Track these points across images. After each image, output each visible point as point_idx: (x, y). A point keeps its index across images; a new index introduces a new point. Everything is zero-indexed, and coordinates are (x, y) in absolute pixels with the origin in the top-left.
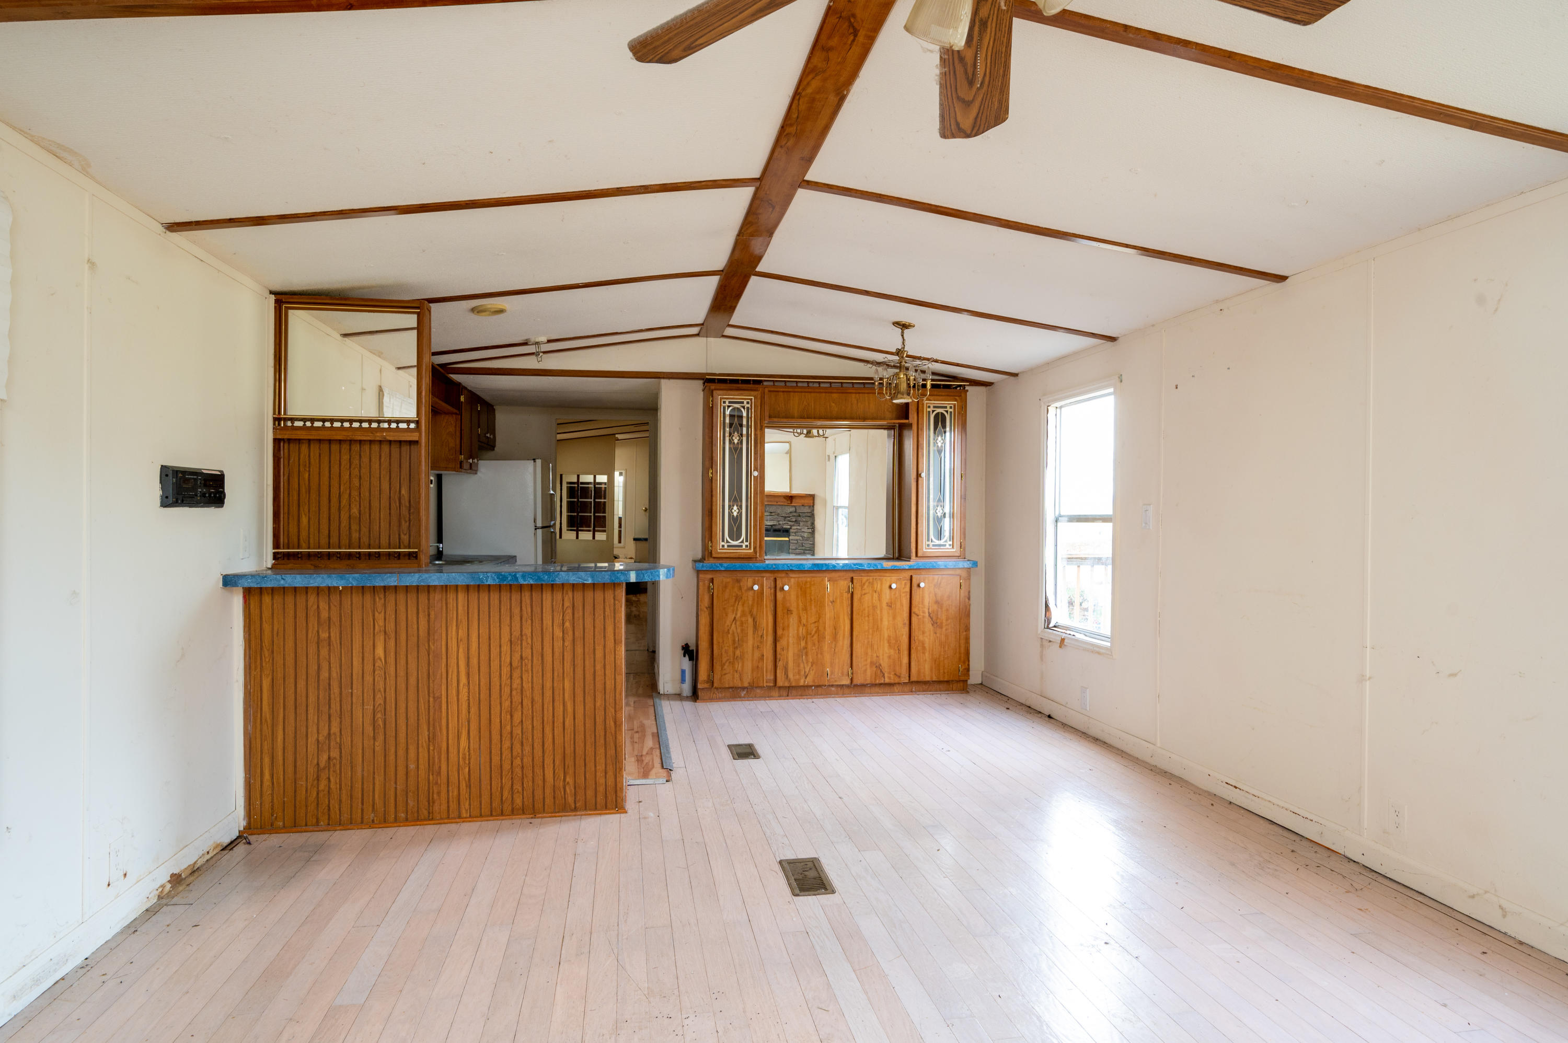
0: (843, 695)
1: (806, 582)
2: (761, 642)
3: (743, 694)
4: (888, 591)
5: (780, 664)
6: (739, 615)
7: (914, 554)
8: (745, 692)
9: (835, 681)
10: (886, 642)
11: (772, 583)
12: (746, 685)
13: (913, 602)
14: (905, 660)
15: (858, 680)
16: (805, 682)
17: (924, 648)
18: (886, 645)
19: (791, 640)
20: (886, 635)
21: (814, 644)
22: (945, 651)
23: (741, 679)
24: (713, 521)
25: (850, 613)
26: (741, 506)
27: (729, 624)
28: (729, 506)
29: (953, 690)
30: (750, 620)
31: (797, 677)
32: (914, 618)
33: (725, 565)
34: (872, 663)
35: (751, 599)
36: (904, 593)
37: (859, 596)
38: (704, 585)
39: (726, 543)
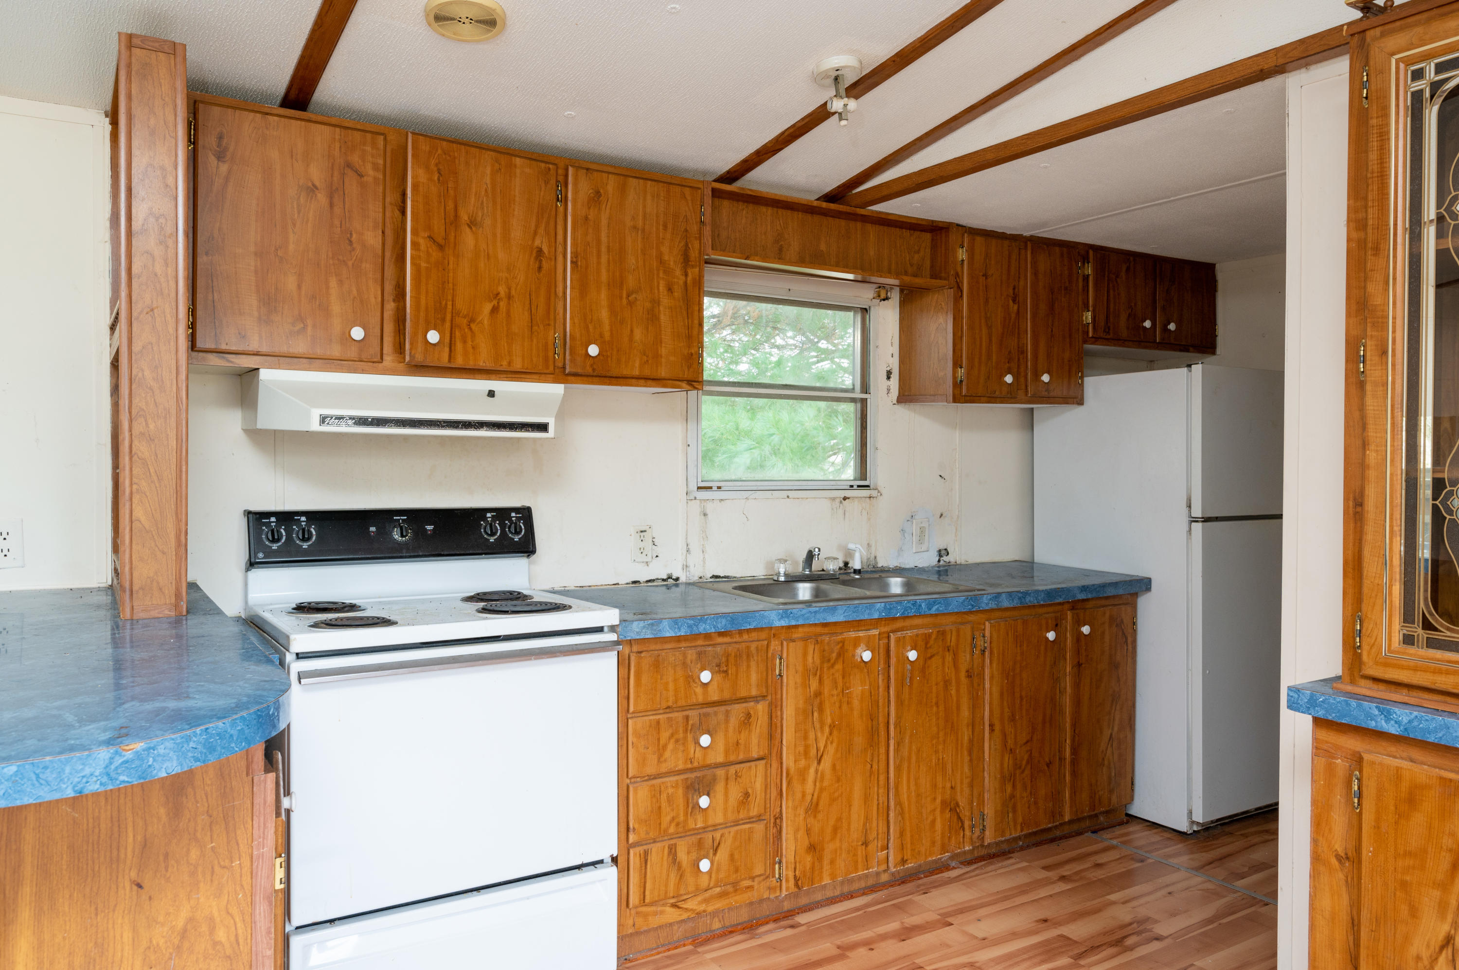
24: (1368, 537)
28: (1437, 483)
33: (1401, 713)
38: (1330, 770)
39: (1420, 631)
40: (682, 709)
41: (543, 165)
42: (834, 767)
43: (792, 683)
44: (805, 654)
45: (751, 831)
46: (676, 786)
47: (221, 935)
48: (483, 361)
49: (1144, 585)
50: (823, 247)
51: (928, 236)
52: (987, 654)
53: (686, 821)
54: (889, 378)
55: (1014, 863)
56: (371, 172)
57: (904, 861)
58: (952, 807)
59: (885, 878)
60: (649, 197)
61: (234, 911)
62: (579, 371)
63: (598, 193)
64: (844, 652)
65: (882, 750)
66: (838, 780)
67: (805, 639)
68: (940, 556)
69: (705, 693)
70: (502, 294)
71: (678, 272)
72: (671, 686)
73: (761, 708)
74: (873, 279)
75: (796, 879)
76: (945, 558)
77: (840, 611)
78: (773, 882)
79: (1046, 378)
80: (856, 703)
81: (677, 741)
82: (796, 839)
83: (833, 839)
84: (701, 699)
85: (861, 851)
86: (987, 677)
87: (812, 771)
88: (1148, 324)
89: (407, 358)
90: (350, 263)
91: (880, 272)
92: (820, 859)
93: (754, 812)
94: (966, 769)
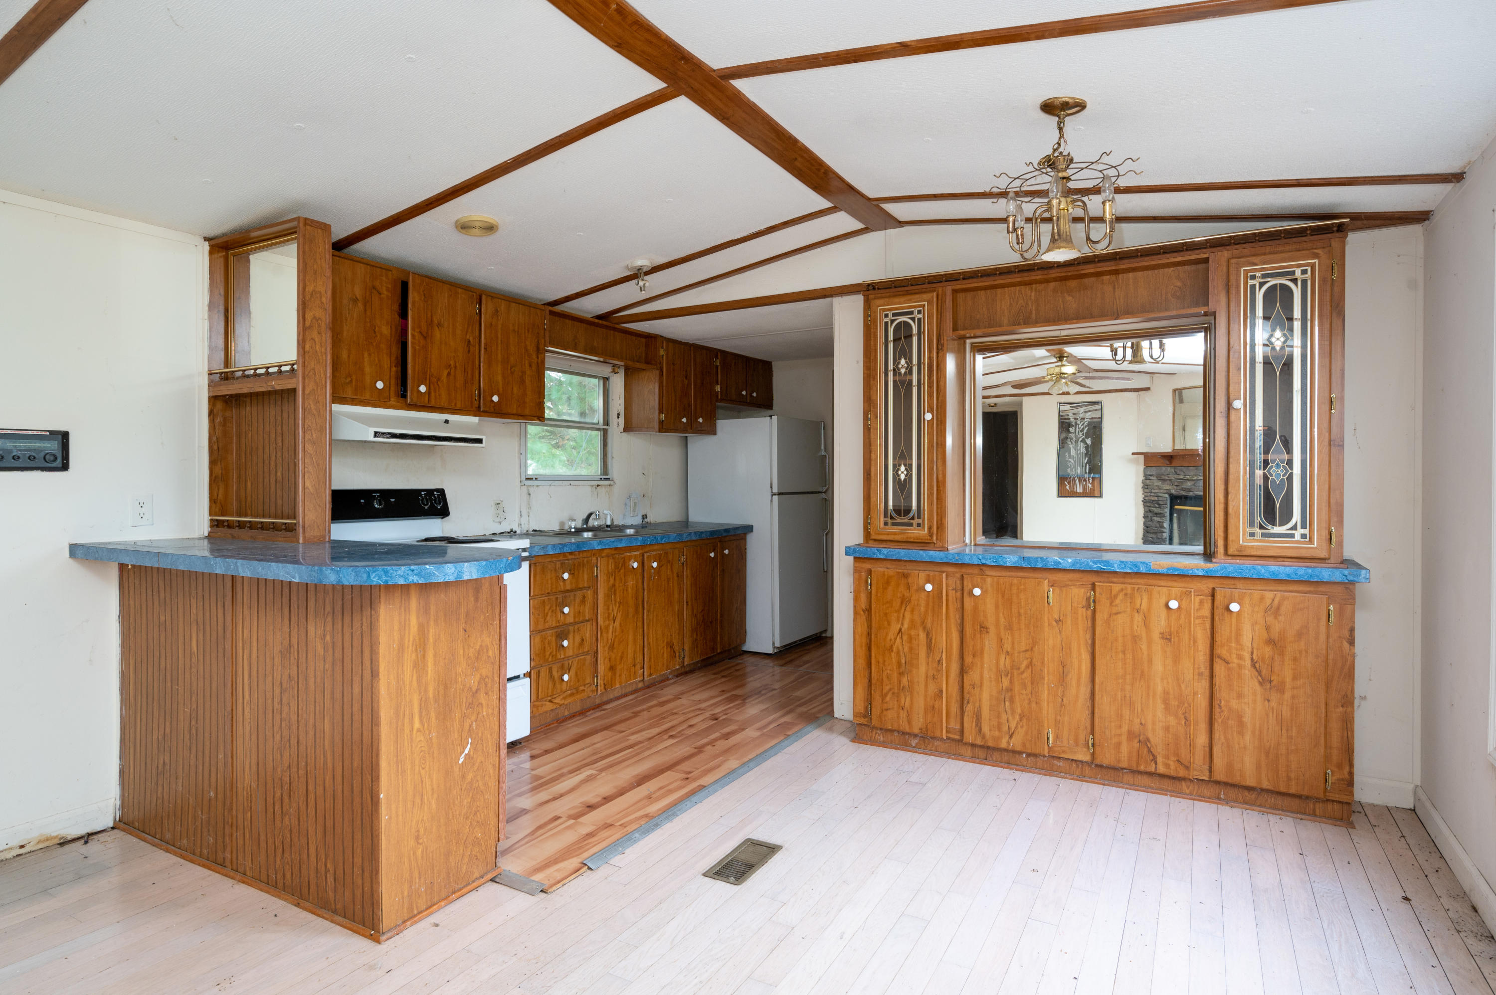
0: (1081, 778)
1: (1011, 585)
2: (938, 671)
3: (914, 742)
4: (1163, 613)
5: (969, 708)
6: (906, 626)
7: (1221, 549)
8: (916, 741)
9: (1064, 752)
10: (1159, 701)
11: (958, 582)
12: (916, 731)
13: (1218, 638)
14: (1202, 739)
15: (1107, 757)
16: (1009, 743)
17: (1241, 724)
18: (1160, 706)
19: (986, 675)
20: (1159, 689)
21: (1024, 686)
22: (1290, 738)
23: (909, 721)
24: (872, 486)
25: (1090, 642)
26: (911, 466)
27: (893, 638)
28: (894, 466)
29: (1314, 814)
30: (922, 636)
31: (997, 733)
32: (1219, 668)
33: (885, 551)
34: (1131, 735)
35: (923, 603)
36: (1199, 617)
37: (1106, 616)
38: (860, 577)
39: (889, 520)
40: (553, 594)
41: (471, 293)
42: (621, 624)
43: (602, 580)
44: (608, 565)
45: (585, 659)
46: (552, 636)
47: (490, 654)
48: (443, 403)
49: (749, 529)
50: (595, 344)
51: (644, 340)
52: (685, 564)
53: (556, 655)
54: (618, 417)
55: (697, 674)
56: (385, 292)
57: (651, 675)
58: (671, 645)
59: (640, 685)
60: (521, 314)
61: (494, 643)
62: (487, 409)
63: (497, 311)
64: (625, 563)
65: (641, 616)
66: (623, 632)
67: (608, 556)
68: (643, 519)
69: (565, 585)
70: (452, 366)
71: (534, 356)
72: (549, 582)
73: (590, 592)
74: (611, 361)
75: (605, 685)
76: (645, 520)
77: (624, 541)
78: (594, 687)
79: (701, 420)
80: (630, 590)
81: (552, 611)
82: (604, 664)
83: (620, 663)
84: (563, 589)
85: (632, 669)
86: (685, 577)
87: (611, 627)
88: (744, 393)
89: (409, 401)
90: (374, 344)
91: (614, 356)
92: (615, 674)
93: (586, 650)
94: (677, 626)
